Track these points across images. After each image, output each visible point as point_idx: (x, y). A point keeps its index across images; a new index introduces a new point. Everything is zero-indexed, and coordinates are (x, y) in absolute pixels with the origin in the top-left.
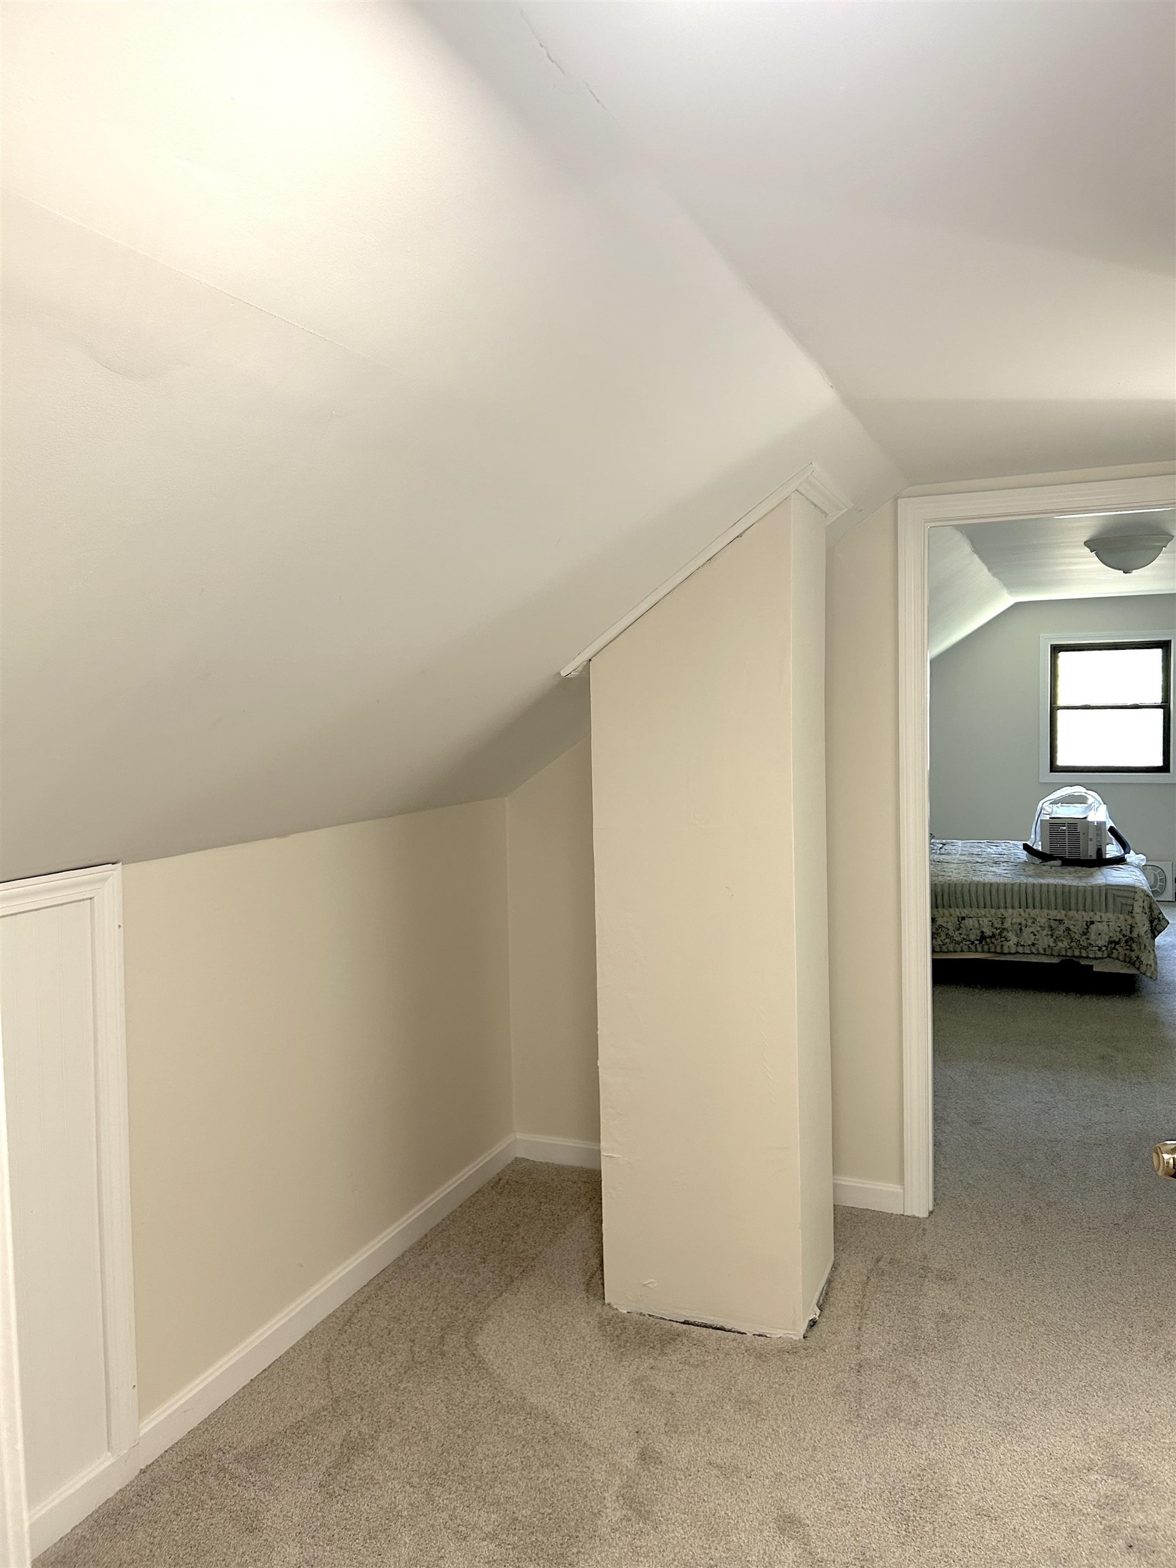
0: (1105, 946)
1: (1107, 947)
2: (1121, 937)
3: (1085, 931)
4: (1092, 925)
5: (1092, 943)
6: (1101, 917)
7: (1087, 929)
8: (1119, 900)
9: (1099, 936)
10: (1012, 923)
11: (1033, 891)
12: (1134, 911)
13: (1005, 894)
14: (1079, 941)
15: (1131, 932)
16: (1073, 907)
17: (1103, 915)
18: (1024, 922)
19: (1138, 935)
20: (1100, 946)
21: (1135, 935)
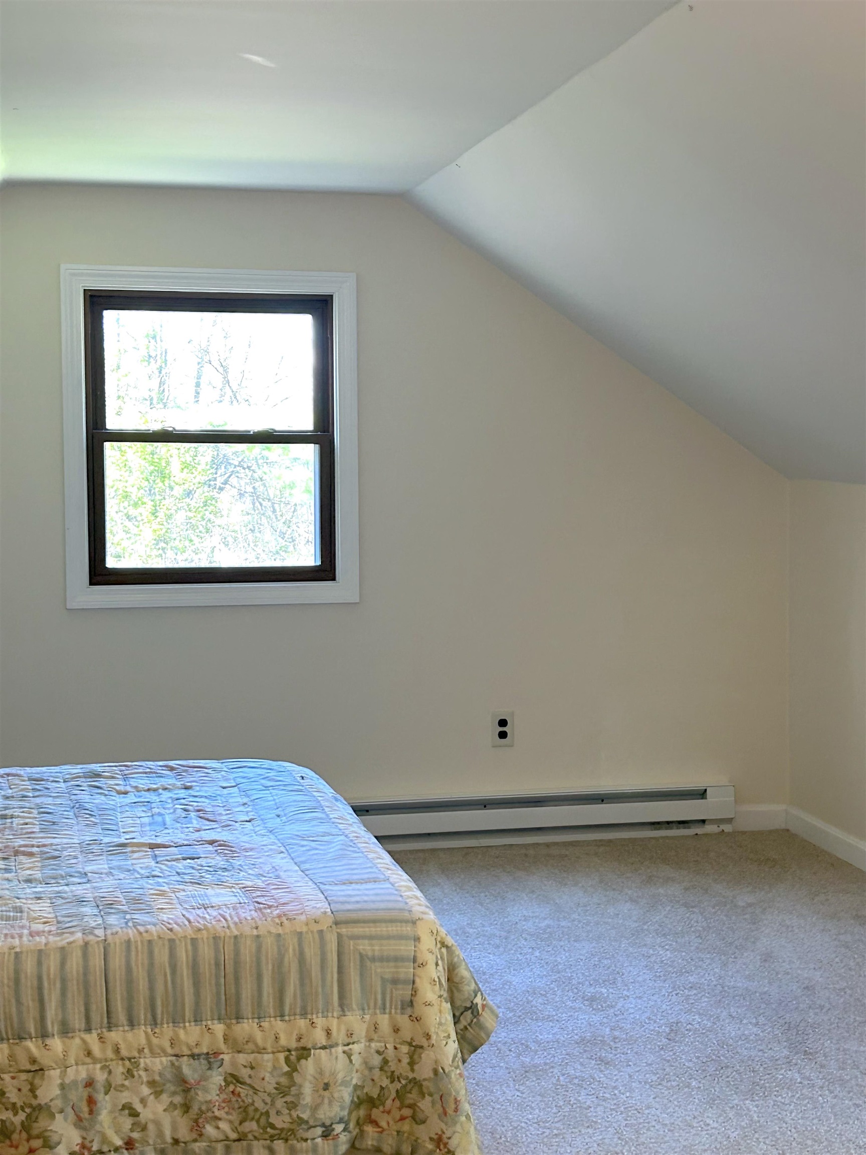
0: (341, 1121)
1: (347, 1123)
2: (385, 1082)
3: (284, 1080)
4: (303, 1061)
5: (305, 1116)
6: (328, 1033)
7: (289, 1075)
8: (377, 969)
9: (326, 1093)
10: (62, 1087)
11: (129, 970)
12: (418, 1000)
13: (40, 988)
14: (267, 1113)
15: (412, 1064)
16: (247, 1007)
17: (334, 1024)
18: (101, 1077)
19: (436, 1072)
20: (328, 1123)
21: (424, 1071)
